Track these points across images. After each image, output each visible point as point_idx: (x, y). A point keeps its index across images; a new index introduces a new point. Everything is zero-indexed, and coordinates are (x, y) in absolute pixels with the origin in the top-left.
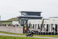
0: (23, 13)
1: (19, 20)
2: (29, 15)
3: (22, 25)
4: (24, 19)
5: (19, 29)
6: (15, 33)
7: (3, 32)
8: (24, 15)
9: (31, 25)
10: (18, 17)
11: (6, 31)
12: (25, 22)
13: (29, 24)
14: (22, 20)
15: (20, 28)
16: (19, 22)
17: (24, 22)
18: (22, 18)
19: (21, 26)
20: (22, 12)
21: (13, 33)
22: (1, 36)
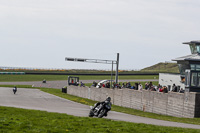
0: (198, 48)
1: (181, 72)
4: (199, 67)
5: (180, 102)
6: (167, 116)
7: (126, 108)
8: (199, 54)
10: (179, 62)
14: (192, 71)
15: (184, 99)
16: (182, 78)
17: (198, 78)
18: (192, 66)
19: (187, 93)
20: (194, 44)
21: (160, 115)
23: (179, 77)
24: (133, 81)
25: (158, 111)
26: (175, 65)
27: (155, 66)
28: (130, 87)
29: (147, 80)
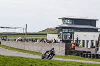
0: (66, 21)
1: (58, 33)
2: (75, 24)
3: (63, 41)
4: (67, 30)
7: (31, 51)
8: (67, 24)
9: (80, 41)
10: (57, 28)
11: (35, 51)
12: (69, 36)
13: (75, 39)
14: (63, 33)
15: (59, 46)
16: (59, 36)
17: (66, 36)
18: (63, 30)
19: (61, 43)
20: (64, 19)
22: (28, 58)
23: (57, 35)
24: (34, 37)
26: (55, 30)
28: (32, 41)
29: (41, 37)
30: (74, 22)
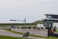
0: (48, 16)
1: (44, 23)
3: (47, 28)
4: (49, 22)
5: (44, 32)
6: (40, 36)
8: (49, 18)
9: (56, 28)
10: (43, 20)
12: (50, 25)
13: (54, 27)
14: (47, 23)
16: (44, 25)
17: (48, 25)
18: (47, 21)
19: (45, 29)
21: (38, 36)
25: (37, 35)
26: (42, 21)
27: (36, 22)
30: (53, 17)
